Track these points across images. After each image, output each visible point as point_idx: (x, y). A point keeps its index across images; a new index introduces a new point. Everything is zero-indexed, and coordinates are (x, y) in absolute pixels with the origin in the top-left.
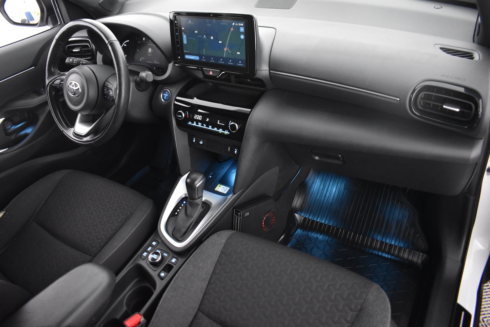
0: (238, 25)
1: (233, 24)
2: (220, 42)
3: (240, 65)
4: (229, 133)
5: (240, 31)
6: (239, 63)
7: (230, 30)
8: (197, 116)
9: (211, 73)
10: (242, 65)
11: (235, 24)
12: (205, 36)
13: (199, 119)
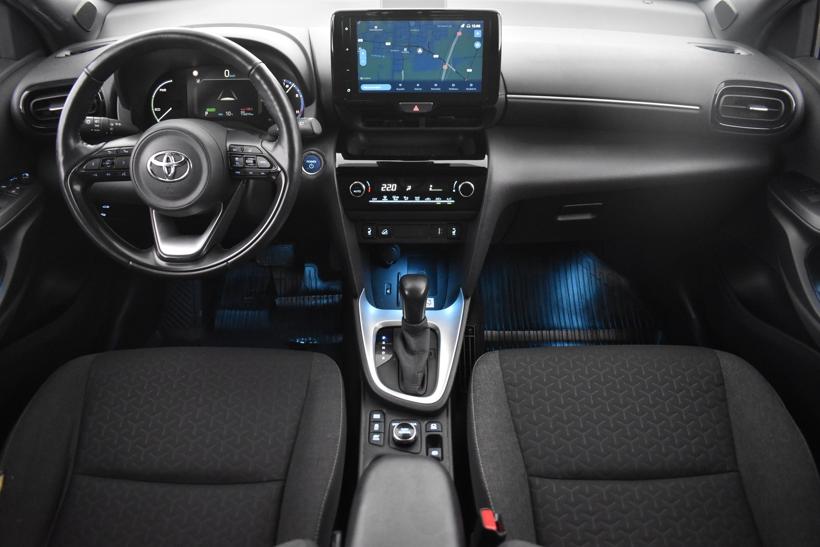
0: (471, 26)
1: (463, 26)
2: (436, 56)
3: (470, 89)
4: (453, 201)
5: (475, 36)
6: (470, 87)
7: (456, 35)
8: (387, 186)
9: (416, 109)
10: (475, 89)
11: (465, 26)
12: (405, 49)
13: (392, 190)
